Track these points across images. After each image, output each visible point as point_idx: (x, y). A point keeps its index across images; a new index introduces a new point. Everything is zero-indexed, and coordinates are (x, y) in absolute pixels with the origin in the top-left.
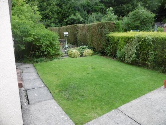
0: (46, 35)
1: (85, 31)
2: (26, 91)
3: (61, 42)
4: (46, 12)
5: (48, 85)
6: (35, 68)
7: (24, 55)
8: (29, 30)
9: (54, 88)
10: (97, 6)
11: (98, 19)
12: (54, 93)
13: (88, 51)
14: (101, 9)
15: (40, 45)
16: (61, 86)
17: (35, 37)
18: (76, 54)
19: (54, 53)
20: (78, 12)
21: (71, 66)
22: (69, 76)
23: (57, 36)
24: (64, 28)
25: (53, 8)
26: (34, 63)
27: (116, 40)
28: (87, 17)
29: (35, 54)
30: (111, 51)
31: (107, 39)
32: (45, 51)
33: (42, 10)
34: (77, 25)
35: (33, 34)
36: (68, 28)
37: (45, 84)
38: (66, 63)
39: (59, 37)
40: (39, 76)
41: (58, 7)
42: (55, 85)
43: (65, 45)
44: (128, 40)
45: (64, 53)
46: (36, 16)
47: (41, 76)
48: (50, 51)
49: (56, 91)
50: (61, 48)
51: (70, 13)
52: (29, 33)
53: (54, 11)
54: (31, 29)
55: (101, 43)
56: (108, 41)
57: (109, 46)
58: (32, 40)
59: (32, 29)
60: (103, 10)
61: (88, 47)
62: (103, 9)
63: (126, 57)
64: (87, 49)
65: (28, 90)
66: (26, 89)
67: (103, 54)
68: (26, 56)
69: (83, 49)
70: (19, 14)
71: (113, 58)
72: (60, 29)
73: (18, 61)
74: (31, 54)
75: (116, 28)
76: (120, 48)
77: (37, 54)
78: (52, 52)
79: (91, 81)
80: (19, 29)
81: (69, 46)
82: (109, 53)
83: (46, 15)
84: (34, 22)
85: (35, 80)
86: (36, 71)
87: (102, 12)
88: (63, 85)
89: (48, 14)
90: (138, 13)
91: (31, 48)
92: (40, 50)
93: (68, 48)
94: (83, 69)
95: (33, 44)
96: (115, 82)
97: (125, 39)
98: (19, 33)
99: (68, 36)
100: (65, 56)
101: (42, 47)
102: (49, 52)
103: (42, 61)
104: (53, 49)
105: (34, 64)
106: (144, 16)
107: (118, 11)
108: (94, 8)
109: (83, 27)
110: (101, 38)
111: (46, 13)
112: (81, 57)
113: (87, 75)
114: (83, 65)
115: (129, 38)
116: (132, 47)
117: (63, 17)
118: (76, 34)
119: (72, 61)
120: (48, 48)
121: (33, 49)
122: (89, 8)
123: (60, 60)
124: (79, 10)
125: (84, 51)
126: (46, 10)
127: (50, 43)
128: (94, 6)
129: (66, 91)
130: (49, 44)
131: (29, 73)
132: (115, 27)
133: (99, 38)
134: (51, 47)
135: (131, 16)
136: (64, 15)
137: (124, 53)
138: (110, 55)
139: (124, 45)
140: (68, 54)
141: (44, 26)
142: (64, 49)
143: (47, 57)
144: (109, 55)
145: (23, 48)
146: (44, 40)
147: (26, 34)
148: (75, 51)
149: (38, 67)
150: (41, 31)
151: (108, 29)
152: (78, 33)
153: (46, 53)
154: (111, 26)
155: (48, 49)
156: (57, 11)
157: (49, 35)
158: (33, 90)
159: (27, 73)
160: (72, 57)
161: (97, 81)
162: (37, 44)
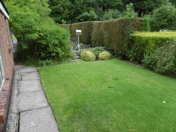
0: (55, 32)
1: (101, 29)
2: (19, 114)
3: (73, 40)
4: (57, 7)
5: (52, 104)
6: (39, 73)
7: (27, 56)
8: (34, 25)
9: (61, 111)
10: (114, 2)
11: (114, 16)
12: (62, 121)
13: (105, 54)
14: (119, 5)
15: (47, 44)
16: (72, 107)
17: (41, 34)
18: (91, 56)
19: (63, 54)
20: (92, 9)
21: (84, 73)
22: (83, 90)
23: (68, 33)
24: (76, 25)
25: (65, 3)
26: (39, 66)
27: (144, 41)
28: (102, 14)
29: (40, 55)
30: (135, 55)
31: (131, 40)
32: (53, 52)
33: (53, 5)
34: (92, 21)
35: (39, 29)
36: (81, 25)
37: (50, 101)
38: (78, 68)
39: (70, 35)
40: (42, 87)
41: (70, 2)
42: (64, 105)
43: (77, 45)
44: (162, 43)
45: (75, 54)
46: (44, 8)
47: (45, 87)
48: (59, 52)
49: (64, 118)
50: (72, 49)
51: (83, 9)
52: (33, 28)
53: (66, 7)
54: (35, 24)
55: (122, 45)
56: (132, 42)
57: (133, 48)
58: (36, 38)
59: (37, 24)
60: (120, 7)
61: (105, 49)
62: (121, 5)
63: (158, 65)
64: (103, 51)
65: (22, 112)
66: (19, 111)
67: (124, 58)
68: (29, 57)
69: (98, 50)
70: (23, 5)
71: (138, 64)
72: (71, 26)
73: (20, 63)
74: (36, 55)
75: (143, 26)
76: (149, 52)
77: (43, 55)
78: (61, 53)
79: (116, 101)
80: (21, 23)
81: (81, 46)
82: (131, 57)
83: (57, 11)
84: (41, 15)
85: (35, 94)
86: (39, 79)
87: (119, 9)
88: (75, 105)
89: (59, 10)
90: (164, 11)
91: (36, 47)
92: (47, 51)
93: (80, 48)
94: (101, 79)
95: (38, 43)
96: (153, 105)
97: (157, 41)
98: (21, 28)
99: (80, 34)
100: (77, 58)
101: (49, 47)
102: (57, 53)
103: (48, 64)
104: (62, 50)
105: (38, 68)
106: (172, 13)
107: (138, 8)
108: (110, 4)
109: (100, 24)
110: (123, 39)
111: (56, 9)
112: (96, 60)
113: (109, 90)
114: (100, 73)
115: (163, 39)
116: (168, 51)
117: (76, 13)
118: (91, 33)
119: (86, 65)
120: (57, 48)
121: (38, 49)
122: (105, 4)
123: (70, 64)
124: (93, 6)
125: (100, 54)
126: (57, 5)
127: (59, 42)
128: (110, 2)
129: (80, 118)
130: (58, 44)
131: (29, 81)
132: (141, 25)
133: (120, 38)
134: (60, 47)
135: (156, 14)
136: (77, 11)
137: (156, 59)
138: (133, 60)
139: (155, 48)
140: (80, 56)
141: (53, 22)
142: (76, 50)
143: (54, 60)
144: (131, 60)
145: (25, 48)
146: (52, 38)
147: (30, 29)
148: (89, 53)
149: (42, 73)
150: (49, 27)
151: (133, 27)
152: (92, 31)
153: (54, 54)
154: (137, 23)
155: (57, 50)
156: (69, 6)
157: (58, 32)
158: (30, 112)
159: (27, 81)
160: (85, 60)
161: (125, 101)
162: (43, 43)
